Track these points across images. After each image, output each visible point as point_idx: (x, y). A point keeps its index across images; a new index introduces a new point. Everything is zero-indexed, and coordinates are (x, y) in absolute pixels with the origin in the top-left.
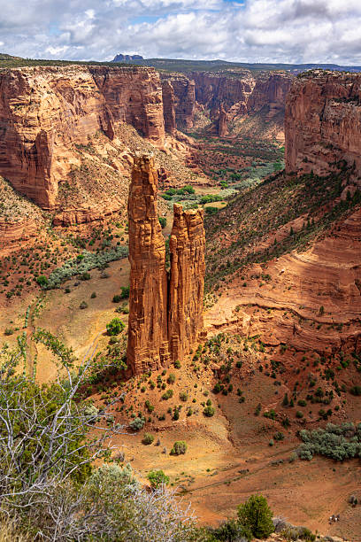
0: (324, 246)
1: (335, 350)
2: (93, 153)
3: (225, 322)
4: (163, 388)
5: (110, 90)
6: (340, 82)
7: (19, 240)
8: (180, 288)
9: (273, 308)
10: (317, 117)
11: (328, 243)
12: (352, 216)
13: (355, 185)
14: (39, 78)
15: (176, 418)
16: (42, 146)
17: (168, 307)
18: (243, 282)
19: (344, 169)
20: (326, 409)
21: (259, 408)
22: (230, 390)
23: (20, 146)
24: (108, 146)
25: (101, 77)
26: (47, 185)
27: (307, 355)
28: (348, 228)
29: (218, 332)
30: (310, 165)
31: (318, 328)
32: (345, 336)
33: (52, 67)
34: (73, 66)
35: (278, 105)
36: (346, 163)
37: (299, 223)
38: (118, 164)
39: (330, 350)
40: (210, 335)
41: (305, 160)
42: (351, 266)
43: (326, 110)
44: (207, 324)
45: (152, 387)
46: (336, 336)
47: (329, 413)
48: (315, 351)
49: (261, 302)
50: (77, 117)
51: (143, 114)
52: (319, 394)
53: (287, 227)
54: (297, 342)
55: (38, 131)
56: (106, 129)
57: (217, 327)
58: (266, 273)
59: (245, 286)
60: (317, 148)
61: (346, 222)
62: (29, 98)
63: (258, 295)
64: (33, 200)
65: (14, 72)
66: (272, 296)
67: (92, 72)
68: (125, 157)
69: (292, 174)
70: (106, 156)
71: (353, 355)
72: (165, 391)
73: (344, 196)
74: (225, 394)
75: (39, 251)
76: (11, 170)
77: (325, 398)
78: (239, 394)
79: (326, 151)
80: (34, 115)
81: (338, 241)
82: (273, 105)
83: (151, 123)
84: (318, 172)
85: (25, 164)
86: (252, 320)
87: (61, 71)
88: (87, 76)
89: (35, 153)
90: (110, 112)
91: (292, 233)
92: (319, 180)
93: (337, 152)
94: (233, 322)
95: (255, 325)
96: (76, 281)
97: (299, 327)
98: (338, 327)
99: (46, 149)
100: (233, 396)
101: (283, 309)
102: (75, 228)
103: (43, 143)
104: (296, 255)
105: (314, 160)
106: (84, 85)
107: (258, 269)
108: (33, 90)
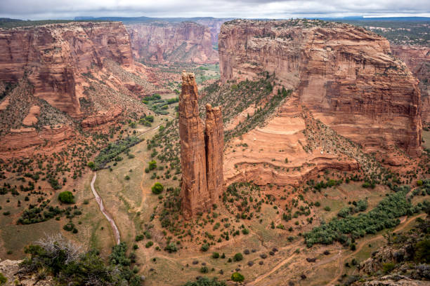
0: (275, 123)
1: (301, 182)
2: (93, 78)
3: (233, 175)
4: (212, 221)
5: (96, 38)
6: (256, 26)
7: (64, 140)
8: (213, 157)
9: (257, 163)
10: (243, 47)
11: (277, 121)
12: (287, 103)
13: (280, 85)
14: (55, 31)
15: (227, 239)
16: (69, 75)
17: (207, 171)
18: (232, 149)
19: (268, 77)
20: (309, 217)
21: (273, 223)
22: (251, 216)
23: (51, 77)
24: (100, 73)
25: (90, 29)
26: (74, 101)
27: (286, 188)
28: (286, 110)
29: (231, 182)
30: (244, 75)
31: (288, 171)
32: (303, 173)
33: (60, 24)
34: (72, 23)
35: (191, 41)
36: (268, 73)
37: (251, 110)
38: (110, 84)
39: (297, 183)
40: (228, 185)
41: (240, 73)
42: (294, 132)
43: (249, 43)
44: (225, 179)
45: (206, 222)
46: (299, 174)
47: (312, 219)
48: (290, 185)
49: (248, 161)
50: (79, 56)
51: (118, 51)
52: (302, 209)
53: (244, 114)
54: (278, 181)
55: (63, 66)
56: (96, 62)
57: (229, 179)
58: (244, 142)
59: (234, 151)
60: (247, 65)
61: (284, 107)
62: (53, 45)
63: (244, 156)
64: (64, 113)
65: (41, 28)
66: (253, 156)
67: (83, 26)
68: (113, 79)
69: (233, 82)
70: (101, 80)
71: (308, 184)
72: (214, 223)
73: (275, 92)
74: (249, 219)
75: (80, 146)
76: (46, 93)
77: (306, 211)
78: (258, 217)
79: (254, 67)
80: (59, 55)
81: (282, 119)
82: (188, 42)
83: (125, 57)
84: (251, 79)
85: (55, 89)
86: (246, 172)
87: (66, 26)
88: (80, 29)
89: (63, 81)
90: (97, 51)
91: (249, 117)
92: (253, 84)
93: (261, 67)
94: (238, 175)
95: (249, 175)
96: (114, 162)
97: (276, 172)
98: (299, 169)
99: (72, 78)
100: (254, 219)
101: (262, 163)
102: (98, 128)
103: (69, 73)
104: (259, 129)
105: (245, 72)
106: (81, 34)
107: (237, 141)
108: (54, 39)
